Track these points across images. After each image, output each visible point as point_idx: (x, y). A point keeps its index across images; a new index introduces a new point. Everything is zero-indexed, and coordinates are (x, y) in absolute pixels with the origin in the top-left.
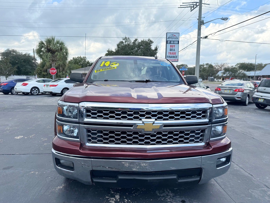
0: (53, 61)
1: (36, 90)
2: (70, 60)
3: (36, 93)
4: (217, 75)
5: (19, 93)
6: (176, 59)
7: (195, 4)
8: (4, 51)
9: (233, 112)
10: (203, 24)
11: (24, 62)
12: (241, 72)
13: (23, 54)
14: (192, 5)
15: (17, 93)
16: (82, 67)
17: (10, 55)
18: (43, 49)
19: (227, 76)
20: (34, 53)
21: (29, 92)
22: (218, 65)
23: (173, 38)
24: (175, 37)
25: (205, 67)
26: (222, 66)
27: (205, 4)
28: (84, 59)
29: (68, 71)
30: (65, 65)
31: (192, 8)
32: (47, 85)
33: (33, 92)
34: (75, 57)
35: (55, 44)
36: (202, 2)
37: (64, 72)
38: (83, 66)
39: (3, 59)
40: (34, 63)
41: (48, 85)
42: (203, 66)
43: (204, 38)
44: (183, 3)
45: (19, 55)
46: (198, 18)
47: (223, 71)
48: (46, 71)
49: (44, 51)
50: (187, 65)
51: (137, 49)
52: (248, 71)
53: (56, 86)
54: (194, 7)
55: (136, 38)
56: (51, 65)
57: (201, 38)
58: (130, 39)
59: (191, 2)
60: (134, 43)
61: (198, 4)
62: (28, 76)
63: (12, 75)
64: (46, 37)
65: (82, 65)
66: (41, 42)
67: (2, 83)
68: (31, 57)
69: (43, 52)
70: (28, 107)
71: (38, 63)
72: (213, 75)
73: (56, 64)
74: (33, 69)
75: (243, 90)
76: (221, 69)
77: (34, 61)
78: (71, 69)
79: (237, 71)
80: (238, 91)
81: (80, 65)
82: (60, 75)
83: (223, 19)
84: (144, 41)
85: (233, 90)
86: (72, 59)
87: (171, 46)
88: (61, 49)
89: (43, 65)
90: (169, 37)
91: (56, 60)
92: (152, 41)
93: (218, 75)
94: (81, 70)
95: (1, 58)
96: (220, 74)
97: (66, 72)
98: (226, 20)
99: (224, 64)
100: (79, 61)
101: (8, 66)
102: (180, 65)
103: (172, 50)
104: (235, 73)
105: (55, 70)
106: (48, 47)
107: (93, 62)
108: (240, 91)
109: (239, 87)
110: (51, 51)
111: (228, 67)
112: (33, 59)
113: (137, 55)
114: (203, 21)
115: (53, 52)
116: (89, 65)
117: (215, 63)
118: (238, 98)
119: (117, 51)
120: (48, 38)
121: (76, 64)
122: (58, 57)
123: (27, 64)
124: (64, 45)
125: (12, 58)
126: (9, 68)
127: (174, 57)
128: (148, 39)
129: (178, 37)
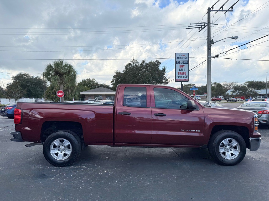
0: (61, 83)
2: (79, 82)
4: (226, 94)
6: (186, 78)
7: (203, 24)
8: (16, 75)
10: (213, 43)
11: (35, 85)
12: (252, 90)
13: (35, 77)
14: (200, 25)
16: (91, 89)
17: (22, 78)
18: (51, 72)
19: (237, 94)
20: (44, 77)
22: (226, 84)
23: (182, 58)
24: (184, 57)
25: (213, 86)
26: (231, 84)
27: (213, 24)
28: (93, 81)
29: (77, 93)
30: (73, 87)
31: (200, 29)
34: (85, 79)
35: (63, 67)
36: (210, 22)
37: (73, 94)
39: (15, 83)
43: (214, 57)
44: (191, 24)
45: (31, 78)
47: (232, 90)
48: (55, 93)
49: (53, 74)
50: (195, 85)
51: (145, 70)
52: (258, 89)
54: (202, 28)
55: (144, 60)
56: (59, 87)
57: (212, 57)
58: (138, 61)
59: (199, 23)
60: (142, 64)
61: (206, 24)
62: (38, 99)
64: (54, 61)
65: (91, 86)
66: (49, 65)
67: (7, 107)
68: (42, 80)
69: (51, 75)
71: (48, 86)
72: (223, 94)
73: (64, 87)
76: (230, 88)
78: (80, 91)
79: (247, 90)
80: (263, 113)
81: (89, 87)
82: (69, 97)
83: (233, 38)
84: (151, 62)
85: (257, 112)
86: (81, 81)
87: (180, 66)
88: (69, 72)
89: (52, 87)
90: (178, 58)
91: (64, 82)
92: (159, 62)
93: (228, 94)
94: (90, 92)
95: (13, 81)
96: (229, 92)
97: (75, 94)
98: (237, 38)
99: (233, 82)
100: (88, 83)
101: (19, 89)
102: (188, 84)
103: (181, 70)
104: (245, 91)
105: (62, 92)
106: (56, 70)
107: (101, 84)
108: (265, 113)
109: (263, 108)
110: (59, 73)
111: (237, 86)
112: (43, 82)
113: (145, 76)
114: (213, 40)
115: (61, 75)
116: (98, 87)
117: (223, 82)
118: (263, 121)
119: (125, 73)
120: (57, 61)
121: (85, 86)
122: (66, 79)
123: (37, 87)
124: (72, 68)
125: (24, 82)
126: (19, 91)
127: (184, 77)
128: (155, 60)
129: (187, 57)
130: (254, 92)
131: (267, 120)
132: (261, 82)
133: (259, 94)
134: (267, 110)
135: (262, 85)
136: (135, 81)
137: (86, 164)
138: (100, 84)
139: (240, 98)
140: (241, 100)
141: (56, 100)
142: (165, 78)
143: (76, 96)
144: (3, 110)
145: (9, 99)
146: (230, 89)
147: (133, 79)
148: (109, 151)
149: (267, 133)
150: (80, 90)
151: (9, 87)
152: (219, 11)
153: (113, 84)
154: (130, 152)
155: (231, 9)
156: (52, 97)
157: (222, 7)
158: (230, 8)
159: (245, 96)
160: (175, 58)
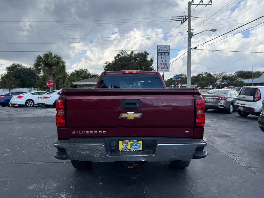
1: (31, 102)
2: (72, 73)
3: (31, 105)
4: (216, 83)
5: (15, 106)
6: (167, 69)
7: (184, 17)
9: (212, 120)
10: (193, 35)
11: (28, 75)
12: (239, 80)
13: (28, 68)
14: (182, 18)
15: (14, 106)
16: (83, 79)
17: (16, 69)
18: (41, 64)
19: (225, 84)
21: (24, 104)
22: (216, 74)
23: (164, 50)
24: (165, 48)
25: (204, 76)
26: (221, 74)
27: (194, 17)
28: (85, 72)
29: (69, 83)
31: (182, 21)
32: (40, 97)
33: (27, 105)
34: (77, 70)
35: (52, 58)
36: (190, 15)
37: (65, 84)
38: (85, 78)
40: (38, 76)
41: (42, 97)
42: (202, 75)
43: (194, 49)
44: (173, 17)
45: (24, 69)
52: (246, 79)
53: (48, 98)
54: (184, 20)
55: (132, 51)
57: (192, 49)
58: (126, 52)
60: (130, 55)
61: (187, 17)
64: (44, 53)
65: (84, 76)
66: (39, 56)
70: (15, 119)
72: (212, 84)
75: (226, 99)
76: (220, 77)
79: (235, 79)
80: (221, 99)
81: (81, 77)
83: (212, 30)
84: (140, 53)
85: (216, 98)
86: (74, 72)
88: (58, 63)
90: (160, 49)
91: (53, 73)
92: (147, 53)
93: (217, 84)
94: (82, 82)
95: (7, 72)
96: (218, 82)
97: (67, 84)
98: (215, 31)
99: (223, 72)
100: (80, 73)
101: (12, 79)
102: (179, 74)
103: (163, 61)
104: (233, 81)
105: (51, 82)
106: (46, 61)
107: (94, 74)
108: (223, 100)
109: (222, 95)
110: (49, 64)
114: (192, 33)
115: (50, 66)
116: (91, 77)
117: (213, 72)
118: (221, 106)
120: (46, 53)
121: (77, 76)
123: (31, 77)
124: (61, 60)
125: (17, 72)
126: (12, 81)
127: (165, 68)
128: (144, 51)
129: (168, 49)
131: (224, 105)
132: (249, 72)
135: (250, 75)
138: (93, 74)
142: (152, 69)
143: (69, 86)
145: (3, 89)
146: (220, 79)
150: (73, 81)
151: (3, 78)
152: (199, 4)
157: (202, 1)
158: (209, 2)
160: (157, 50)
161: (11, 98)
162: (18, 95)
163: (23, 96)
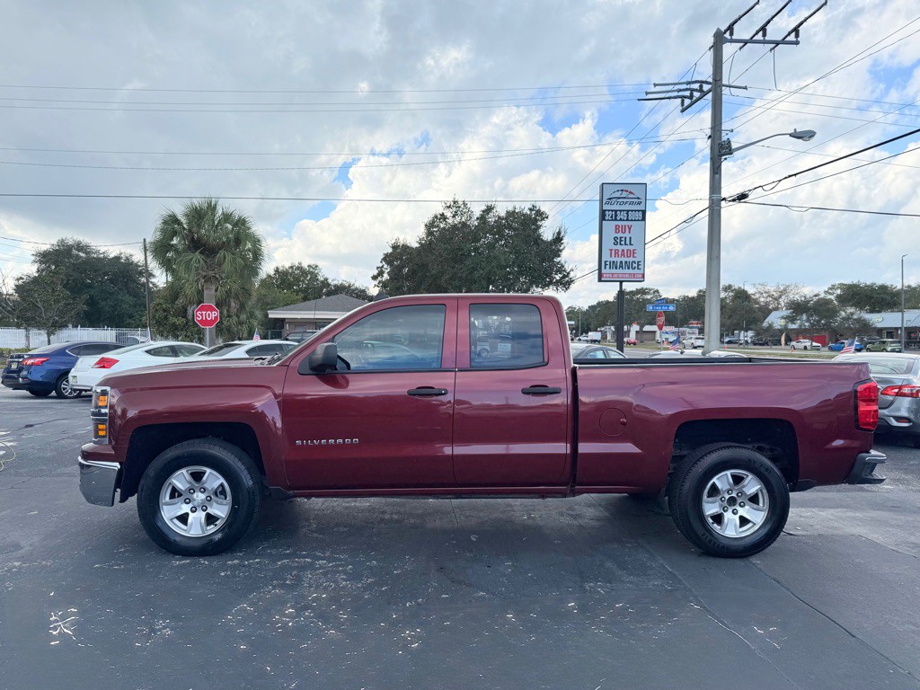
0: (208, 279)
2: (265, 277)
4: (765, 324)
5: (83, 394)
6: (636, 271)
7: (696, 86)
8: (49, 246)
10: (731, 152)
11: (111, 281)
12: (852, 314)
13: (112, 256)
14: (687, 89)
15: (79, 397)
16: (305, 299)
17: (68, 258)
18: (175, 241)
19: (803, 327)
20: (146, 254)
22: (766, 292)
23: (625, 200)
24: (631, 196)
25: (721, 296)
26: (782, 293)
27: (731, 87)
28: (312, 273)
29: (258, 314)
30: (246, 292)
31: (687, 102)
34: (283, 267)
35: (216, 222)
36: (721, 80)
37: (243, 317)
38: (309, 294)
39: (44, 273)
40: (143, 285)
43: (734, 200)
44: (655, 85)
45: (98, 259)
46: (709, 132)
47: (786, 312)
48: (183, 312)
49: (180, 247)
50: (657, 291)
51: (492, 239)
54: (694, 98)
55: (489, 204)
56: (200, 293)
58: (468, 206)
59: (684, 81)
60: (482, 218)
61: (706, 87)
62: (124, 330)
63: (70, 326)
64: (188, 202)
65: (305, 291)
66: (170, 216)
67: (28, 359)
68: (137, 265)
69: (176, 250)
71: (156, 287)
72: (753, 326)
73: (216, 291)
74: (140, 305)
76: (779, 304)
77: (143, 280)
79: (837, 312)
80: (900, 394)
81: (297, 292)
82: (230, 326)
83: (797, 135)
84: (514, 212)
86: (272, 273)
87: (617, 227)
88: (238, 241)
89: (173, 291)
90: (610, 199)
91: (217, 276)
92: (543, 213)
93: (771, 326)
94: (301, 310)
95: (38, 269)
96: (776, 320)
97: (252, 315)
98: (810, 137)
100: (294, 278)
101: (59, 295)
103: (621, 241)
104: (831, 317)
105: (213, 309)
106: (192, 233)
107: (340, 282)
108: (905, 395)
109: (898, 379)
110: (205, 245)
111: (803, 299)
112: (141, 273)
113: (495, 258)
114: (729, 142)
115: (209, 250)
116: (329, 294)
117: (755, 285)
118: (898, 421)
119: (426, 247)
120: (196, 202)
121: (283, 290)
122: (227, 267)
123: (121, 289)
124: (249, 228)
125: (74, 270)
126: (59, 302)
127: (628, 265)
128: (529, 205)
129: (642, 197)
130: (859, 320)
131: (912, 417)
132: (883, 288)
133: (875, 328)
134: (914, 385)
135: (888, 298)
136: (460, 275)
137: (328, 554)
138: (335, 282)
139: (813, 341)
140: (814, 348)
141: (186, 336)
142: (561, 269)
144: (14, 366)
145: (26, 328)
146: (776, 309)
147: (453, 268)
148: (396, 513)
149: (912, 462)
150: (268, 304)
151: (24, 288)
152: (751, 41)
153: (379, 283)
154: (467, 517)
155: (792, 38)
156: (174, 324)
157: (763, 29)
158: (789, 34)
159: (826, 334)
160: (601, 201)
161: (73, 364)
162: (100, 356)
163: (117, 361)
